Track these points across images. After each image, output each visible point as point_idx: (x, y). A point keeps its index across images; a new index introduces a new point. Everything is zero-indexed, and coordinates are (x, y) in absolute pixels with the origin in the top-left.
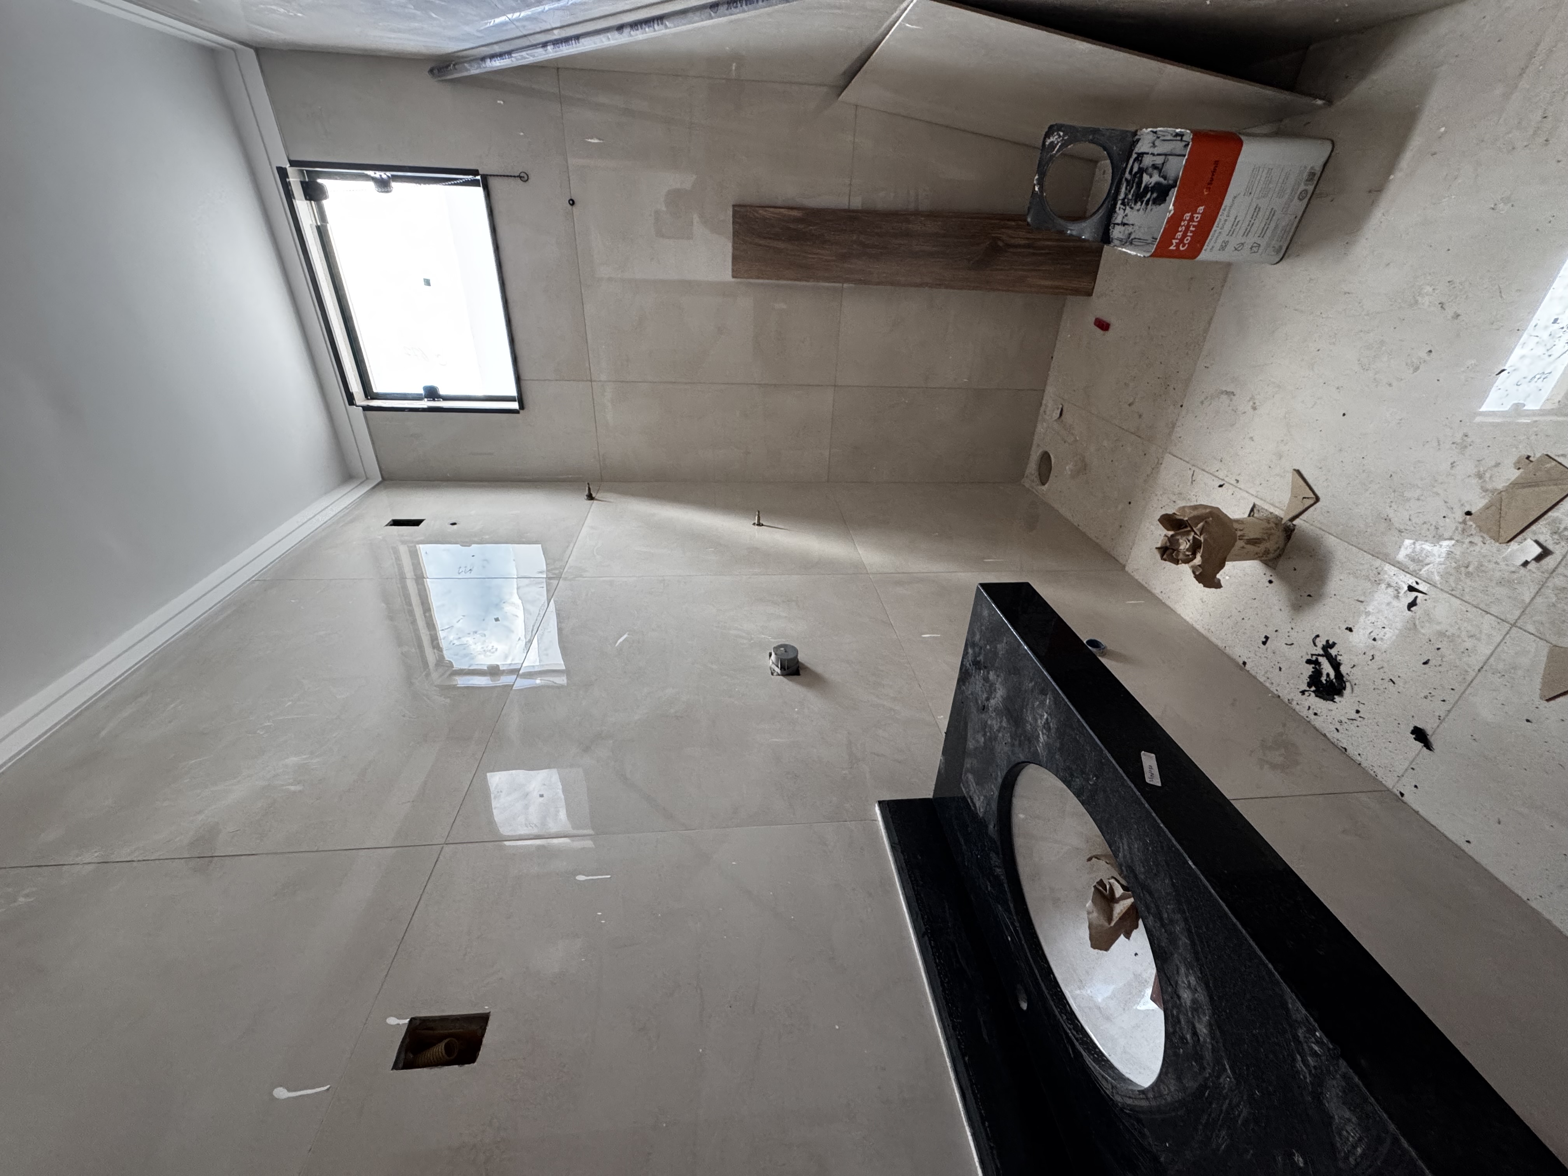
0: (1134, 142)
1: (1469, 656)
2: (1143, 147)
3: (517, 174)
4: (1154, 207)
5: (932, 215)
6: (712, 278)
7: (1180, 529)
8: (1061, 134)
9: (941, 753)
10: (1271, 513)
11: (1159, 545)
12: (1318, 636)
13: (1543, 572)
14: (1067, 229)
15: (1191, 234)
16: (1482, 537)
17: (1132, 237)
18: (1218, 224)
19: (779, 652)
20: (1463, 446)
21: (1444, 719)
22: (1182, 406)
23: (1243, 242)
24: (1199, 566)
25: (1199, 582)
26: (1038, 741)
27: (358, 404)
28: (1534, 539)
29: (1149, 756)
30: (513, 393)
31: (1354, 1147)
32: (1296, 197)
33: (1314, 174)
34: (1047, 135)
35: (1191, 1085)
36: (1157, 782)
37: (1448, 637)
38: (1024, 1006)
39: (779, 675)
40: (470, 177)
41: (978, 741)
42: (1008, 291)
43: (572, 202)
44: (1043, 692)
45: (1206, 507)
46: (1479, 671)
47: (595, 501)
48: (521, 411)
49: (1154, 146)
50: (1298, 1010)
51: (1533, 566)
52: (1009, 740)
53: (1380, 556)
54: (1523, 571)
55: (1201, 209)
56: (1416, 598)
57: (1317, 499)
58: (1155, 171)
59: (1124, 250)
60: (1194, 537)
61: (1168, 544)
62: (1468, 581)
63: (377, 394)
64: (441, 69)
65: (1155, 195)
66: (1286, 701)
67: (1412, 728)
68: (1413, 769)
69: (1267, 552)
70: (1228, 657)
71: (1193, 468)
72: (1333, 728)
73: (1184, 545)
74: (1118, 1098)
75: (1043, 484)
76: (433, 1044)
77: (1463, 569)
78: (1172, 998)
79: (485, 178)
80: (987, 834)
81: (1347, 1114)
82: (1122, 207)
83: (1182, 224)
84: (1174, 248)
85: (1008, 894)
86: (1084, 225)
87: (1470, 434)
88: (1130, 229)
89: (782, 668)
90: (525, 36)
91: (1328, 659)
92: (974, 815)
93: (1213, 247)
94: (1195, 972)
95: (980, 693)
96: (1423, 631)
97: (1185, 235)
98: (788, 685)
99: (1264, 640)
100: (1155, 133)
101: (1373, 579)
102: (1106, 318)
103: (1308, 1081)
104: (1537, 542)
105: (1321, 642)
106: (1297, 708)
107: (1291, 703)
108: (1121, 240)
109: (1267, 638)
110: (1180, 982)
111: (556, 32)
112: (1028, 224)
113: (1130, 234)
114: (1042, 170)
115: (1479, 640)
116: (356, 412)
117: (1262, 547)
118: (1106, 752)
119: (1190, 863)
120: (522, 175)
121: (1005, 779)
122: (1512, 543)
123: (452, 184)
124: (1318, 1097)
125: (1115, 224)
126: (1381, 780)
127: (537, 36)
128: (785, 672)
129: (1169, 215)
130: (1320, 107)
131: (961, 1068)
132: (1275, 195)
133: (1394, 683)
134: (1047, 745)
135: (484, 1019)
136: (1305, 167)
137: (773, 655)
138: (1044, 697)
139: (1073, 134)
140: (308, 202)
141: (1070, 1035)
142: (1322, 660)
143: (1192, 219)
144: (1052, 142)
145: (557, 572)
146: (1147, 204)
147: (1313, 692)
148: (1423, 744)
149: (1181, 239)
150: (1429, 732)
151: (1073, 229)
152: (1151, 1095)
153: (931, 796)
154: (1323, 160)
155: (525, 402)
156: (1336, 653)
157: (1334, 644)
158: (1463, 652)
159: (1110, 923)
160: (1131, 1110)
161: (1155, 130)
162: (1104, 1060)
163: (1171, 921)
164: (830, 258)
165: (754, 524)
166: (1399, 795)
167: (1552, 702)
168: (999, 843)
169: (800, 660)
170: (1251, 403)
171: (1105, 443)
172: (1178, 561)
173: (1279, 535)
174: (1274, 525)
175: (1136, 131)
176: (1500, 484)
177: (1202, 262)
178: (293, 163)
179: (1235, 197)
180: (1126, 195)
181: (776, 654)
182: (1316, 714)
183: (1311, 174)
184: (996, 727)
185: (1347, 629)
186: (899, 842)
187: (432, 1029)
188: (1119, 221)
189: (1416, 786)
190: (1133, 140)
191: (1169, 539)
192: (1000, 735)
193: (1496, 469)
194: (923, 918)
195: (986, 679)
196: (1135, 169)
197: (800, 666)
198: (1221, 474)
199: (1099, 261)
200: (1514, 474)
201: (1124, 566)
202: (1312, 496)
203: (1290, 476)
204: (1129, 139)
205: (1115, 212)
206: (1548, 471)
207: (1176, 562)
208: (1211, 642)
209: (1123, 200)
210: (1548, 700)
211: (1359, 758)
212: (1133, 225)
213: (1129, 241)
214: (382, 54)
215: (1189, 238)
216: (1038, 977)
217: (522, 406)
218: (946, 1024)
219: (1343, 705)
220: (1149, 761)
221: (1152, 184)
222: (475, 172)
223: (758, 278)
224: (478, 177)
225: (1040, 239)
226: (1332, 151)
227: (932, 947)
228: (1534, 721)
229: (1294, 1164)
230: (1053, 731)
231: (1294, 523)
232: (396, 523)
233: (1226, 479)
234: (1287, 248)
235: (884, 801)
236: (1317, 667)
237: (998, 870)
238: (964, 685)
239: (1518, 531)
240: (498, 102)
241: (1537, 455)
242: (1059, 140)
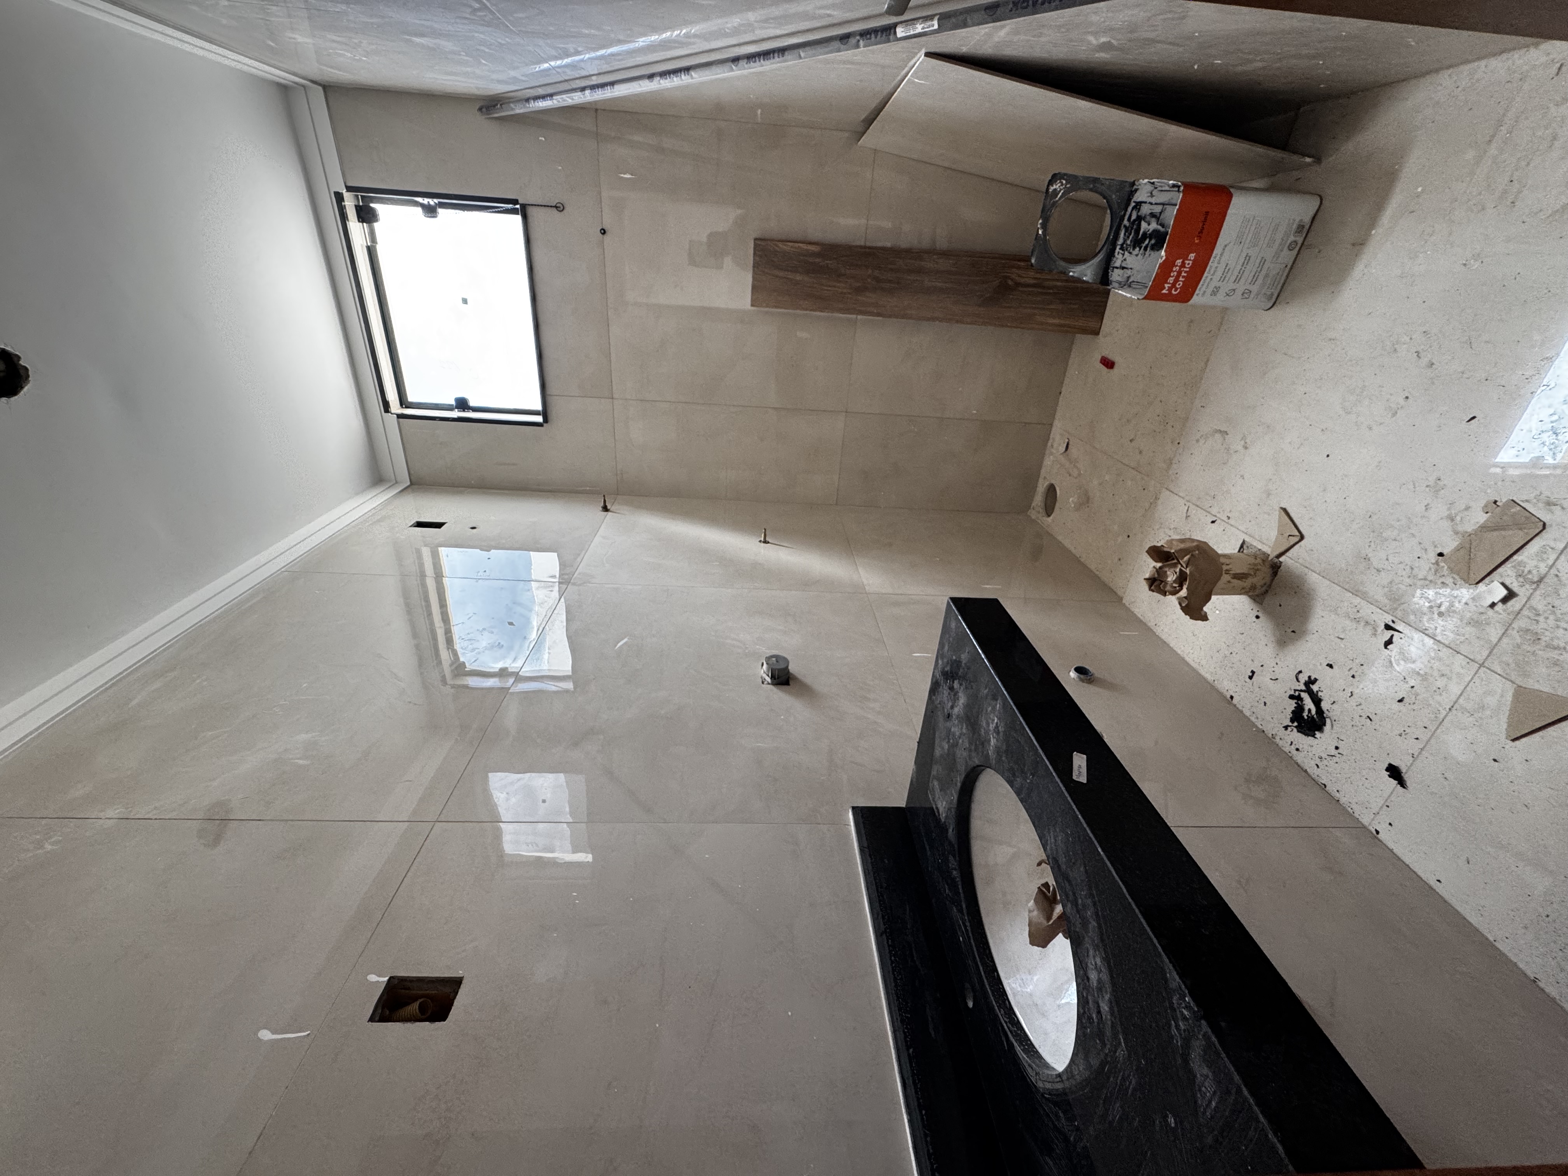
0: (1132, 191)
1: (1441, 694)
2: (1140, 196)
3: (554, 205)
4: (1152, 253)
5: (945, 254)
6: (732, 305)
7: (1167, 561)
8: (1064, 182)
9: (913, 763)
10: (1260, 550)
11: (1147, 576)
12: (1300, 672)
13: (1508, 614)
14: (1070, 272)
15: (1183, 279)
16: (1454, 578)
17: (1130, 281)
18: (1209, 270)
19: (770, 662)
20: (1436, 488)
21: (1418, 756)
22: (1179, 443)
23: (1235, 288)
24: (1185, 598)
25: (1186, 614)
26: (990, 744)
27: (392, 412)
28: (1501, 581)
29: (1080, 757)
30: (539, 407)
31: (1210, 1102)
32: (1286, 248)
33: (1303, 227)
34: (1051, 183)
35: (1095, 1062)
36: (1083, 779)
37: (1422, 676)
38: (970, 1004)
39: (769, 684)
40: (510, 206)
41: (943, 748)
42: (1017, 327)
43: (603, 232)
44: (995, 698)
45: (1193, 540)
46: (1450, 709)
47: (609, 513)
48: (545, 425)
49: (1152, 196)
50: (1174, 979)
51: (1499, 607)
52: (968, 746)
53: (1359, 594)
54: (1490, 612)
55: (1192, 256)
56: (1392, 636)
57: (1302, 537)
58: (1153, 219)
59: (1120, 292)
60: (1181, 570)
61: (1156, 576)
62: (1440, 622)
63: (412, 403)
64: (488, 107)
65: (1153, 242)
66: (1270, 736)
67: (1386, 765)
68: (1388, 806)
69: (1253, 587)
70: (1217, 691)
71: (1188, 504)
72: (1313, 763)
73: (1171, 577)
74: (1040, 1085)
75: (1049, 516)
76: (408, 1004)
77: (1435, 609)
78: (1083, 980)
79: (524, 207)
80: (947, 837)
81: (1206, 1071)
82: (1121, 251)
83: (1174, 269)
84: (1167, 292)
85: (962, 895)
86: (1083, 267)
87: (1442, 478)
88: (1129, 272)
89: (773, 677)
90: (566, 81)
91: (1309, 694)
92: (937, 820)
93: (1205, 292)
94: (1100, 953)
95: (946, 702)
96: (1398, 669)
97: (1176, 280)
98: (777, 694)
99: (1251, 674)
100: (1153, 183)
101: (1352, 616)
102: (1111, 357)
103: (1179, 1044)
104: (1503, 584)
105: (1303, 678)
106: (1281, 743)
107: (1274, 738)
108: (1120, 283)
109: (1253, 672)
110: (1089, 964)
111: (594, 78)
112: (1032, 265)
113: (1129, 277)
114: (1046, 216)
115: (1450, 679)
116: (391, 419)
117: (1248, 583)
118: (1040, 751)
119: (1100, 850)
120: (558, 205)
121: (964, 784)
122: (1481, 584)
123: (493, 212)
124: (1186, 1060)
125: (1114, 267)
126: (1358, 817)
127: (577, 81)
128: (775, 681)
129: (1160, 261)
130: (1309, 165)
131: (905, 1059)
132: (1264, 246)
133: (1371, 720)
134: (997, 747)
135: (457, 983)
136: (1294, 220)
137: (765, 666)
138: (995, 702)
139: (1074, 182)
140: (361, 224)
141: (1006, 1027)
142: (1305, 696)
143: (1183, 265)
144: (1055, 189)
145: (566, 577)
146: (1146, 249)
147: (1296, 727)
148: (1396, 782)
149: (1174, 283)
150: (1403, 769)
151: (1075, 272)
152: (1065, 1077)
153: (904, 806)
154: (1311, 213)
155: (550, 418)
156: (1318, 689)
157: (1316, 680)
158: (1435, 691)
159: (1048, 922)
160: (1050, 1094)
161: (1152, 181)
162: (1034, 1051)
163: (1084, 905)
164: (845, 291)
165: (760, 541)
166: (1375, 832)
167: (1517, 742)
168: (956, 846)
169: (791, 671)
170: (1243, 442)
171: (1107, 478)
172: (1166, 593)
173: (1266, 571)
174: (1261, 562)
175: (1134, 181)
176: (1470, 527)
177: (1194, 306)
178: (349, 189)
179: (1226, 246)
180: (1125, 241)
181: (767, 664)
182: (1297, 750)
183: (1301, 227)
184: (957, 734)
185: (1328, 665)
186: (868, 845)
187: (409, 989)
188: (1118, 264)
189: (1390, 824)
190: (1132, 189)
191: (1157, 571)
192: (960, 741)
193: (1466, 513)
194: (883, 917)
195: (951, 688)
196: (1134, 217)
197: (791, 676)
198: (1214, 511)
199: (1106, 302)
200: (1482, 518)
201: (1121, 599)
202: (1297, 534)
203: (1276, 514)
204: (1127, 189)
205: (1114, 256)
206: (1513, 515)
207: (1164, 594)
208: (1200, 675)
209: (1122, 245)
210: (1514, 740)
211: (1337, 795)
212: (1131, 269)
213: (1127, 284)
214: (437, 93)
215: (1181, 283)
216: (983, 973)
217: (546, 420)
218: (895, 1018)
219: (1324, 741)
220: (1080, 761)
221: (1150, 231)
222: (515, 202)
223: (776, 307)
224: (518, 206)
225: (1048, 280)
226: (1320, 207)
227: (889, 946)
228: (1501, 760)
229: (1168, 1125)
230: (1001, 734)
231: (1281, 559)
232: (420, 525)
233: (1218, 515)
234: (1278, 296)
235: (858, 807)
236: (1299, 702)
237: (954, 872)
238: (934, 695)
239: (1486, 574)
240: (540, 138)
241: (1503, 500)
242: (1061, 187)
